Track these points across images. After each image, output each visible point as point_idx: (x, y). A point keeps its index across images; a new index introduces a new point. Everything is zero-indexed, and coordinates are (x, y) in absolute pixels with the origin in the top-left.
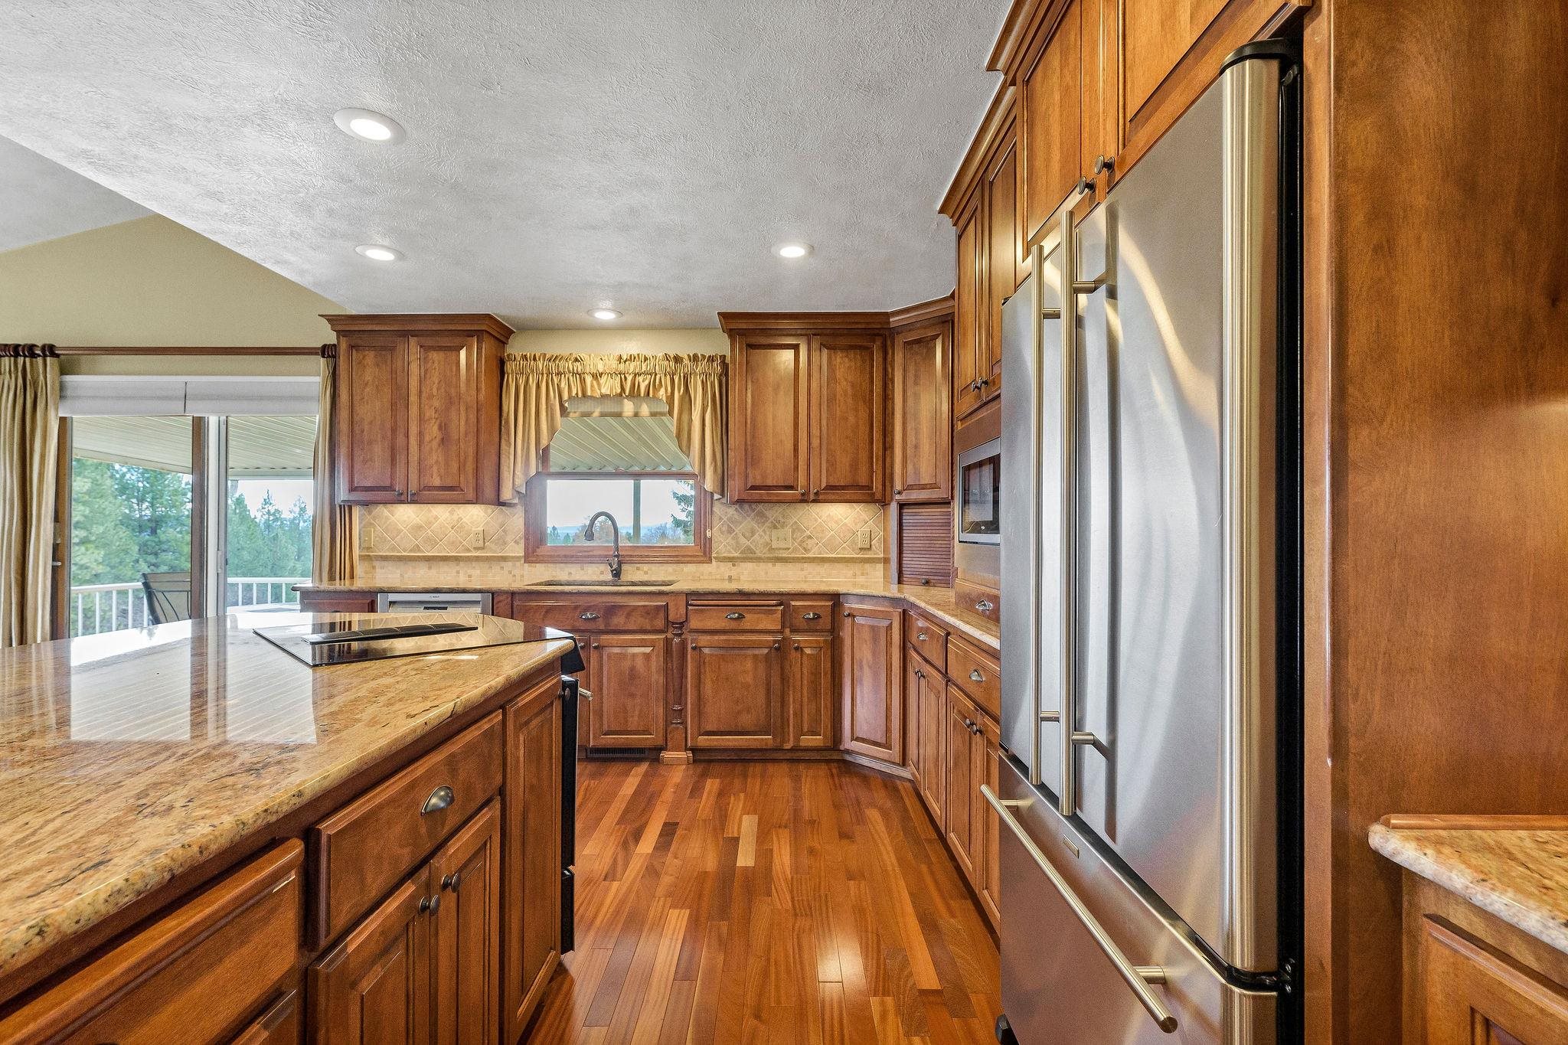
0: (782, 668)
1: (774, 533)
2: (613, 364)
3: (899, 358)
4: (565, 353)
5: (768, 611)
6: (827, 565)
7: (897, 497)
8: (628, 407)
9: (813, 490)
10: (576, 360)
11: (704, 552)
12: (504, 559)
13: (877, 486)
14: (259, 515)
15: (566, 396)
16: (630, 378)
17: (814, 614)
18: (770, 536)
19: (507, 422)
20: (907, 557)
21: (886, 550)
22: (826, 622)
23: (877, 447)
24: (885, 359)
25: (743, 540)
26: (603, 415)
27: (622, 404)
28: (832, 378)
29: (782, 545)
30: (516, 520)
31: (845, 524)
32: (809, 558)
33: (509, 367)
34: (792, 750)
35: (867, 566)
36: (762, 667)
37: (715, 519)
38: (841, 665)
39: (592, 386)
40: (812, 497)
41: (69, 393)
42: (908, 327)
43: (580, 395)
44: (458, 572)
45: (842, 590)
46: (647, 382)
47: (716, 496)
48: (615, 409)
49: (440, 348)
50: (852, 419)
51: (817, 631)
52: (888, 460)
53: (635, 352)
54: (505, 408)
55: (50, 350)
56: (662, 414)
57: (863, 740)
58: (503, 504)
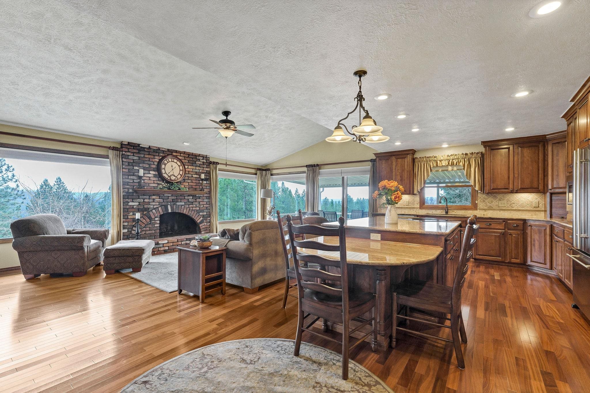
0: (505, 240)
1: (500, 202)
2: (446, 157)
3: (550, 149)
4: (432, 156)
5: (500, 223)
6: (520, 212)
7: (550, 191)
8: (450, 168)
9: (515, 189)
10: (435, 157)
11: (475, 207)
12: (414, 208)
13: (541, 187)
14: (295, 196)
15: (432, 167)
16: (451, 161)
17: (516, 225)
18: (498, 203)
19: (416, 174)
20: (553, 210)
21: (545, 207)
22: (521, 227)
23: (541, 176)
24: (544, 149)
25: (488, 204)
26: (442, 171)
27: (448, 167)
28: (523, 156)
29: (503, 205)
30: (417, 199)
31: (528, 199)
32: (513, 209)
33: (416, 160)
34: (508, 263)
35: (537, 212)
36: (497, 239)
37: (479, 198)
38: (526, 241)
39: (439, 163)
40: (515, 192)
41: (320, 173)
42: (554, 139)
43: (436, 166)
44: (402, 211)
45: (527, 218)
46: (456, 161)
47: (479, 191)
48: (446, 169)
49: (400, 158)
50: (531, 168)
51: (517, 230)
52: (546, 179)
53: (453, 154)
54: (415, 171)
55: (318, 165)
56: (461, 169)
57: (535, 262)
58: (414, 194)
